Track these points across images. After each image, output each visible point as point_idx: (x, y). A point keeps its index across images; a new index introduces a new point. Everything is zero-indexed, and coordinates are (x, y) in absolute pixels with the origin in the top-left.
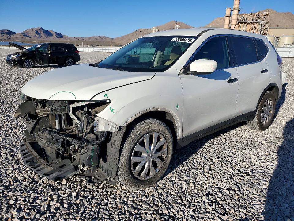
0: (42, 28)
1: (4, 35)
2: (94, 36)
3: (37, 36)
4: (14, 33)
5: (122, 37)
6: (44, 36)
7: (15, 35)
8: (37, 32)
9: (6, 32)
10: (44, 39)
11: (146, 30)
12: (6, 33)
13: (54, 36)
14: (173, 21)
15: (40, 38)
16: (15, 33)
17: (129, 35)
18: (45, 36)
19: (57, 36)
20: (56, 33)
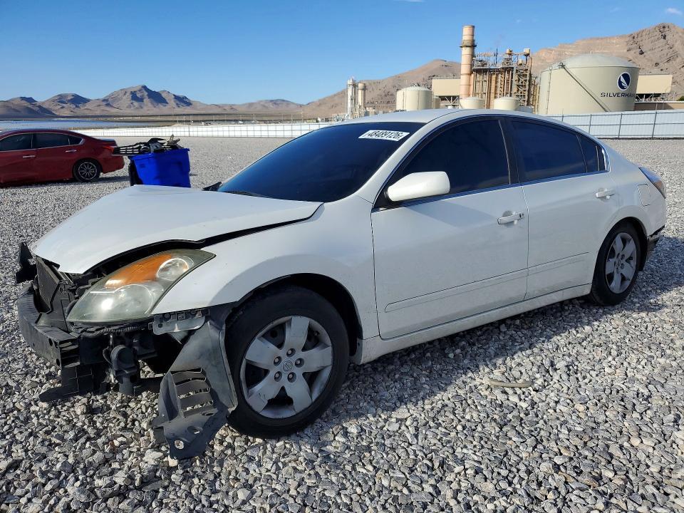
0: (145, 87)
1: (64, 105)
2: (261, 101)
3: (136, 104)
4: (85, 101)
5: (320, 100)
6: (150, 105)
7: (88, 106)
8: (134, 97)
9: (69, 98)
10: (148, 110)
11: (374, 83)
12: (69, 101)
13: (172, 103)
14: (438, 60)
15: (141, 110)
16: (88, 100)
17: (335, 95)
18: (152, 103)
19: (178, 102)
20: (176, 97)
